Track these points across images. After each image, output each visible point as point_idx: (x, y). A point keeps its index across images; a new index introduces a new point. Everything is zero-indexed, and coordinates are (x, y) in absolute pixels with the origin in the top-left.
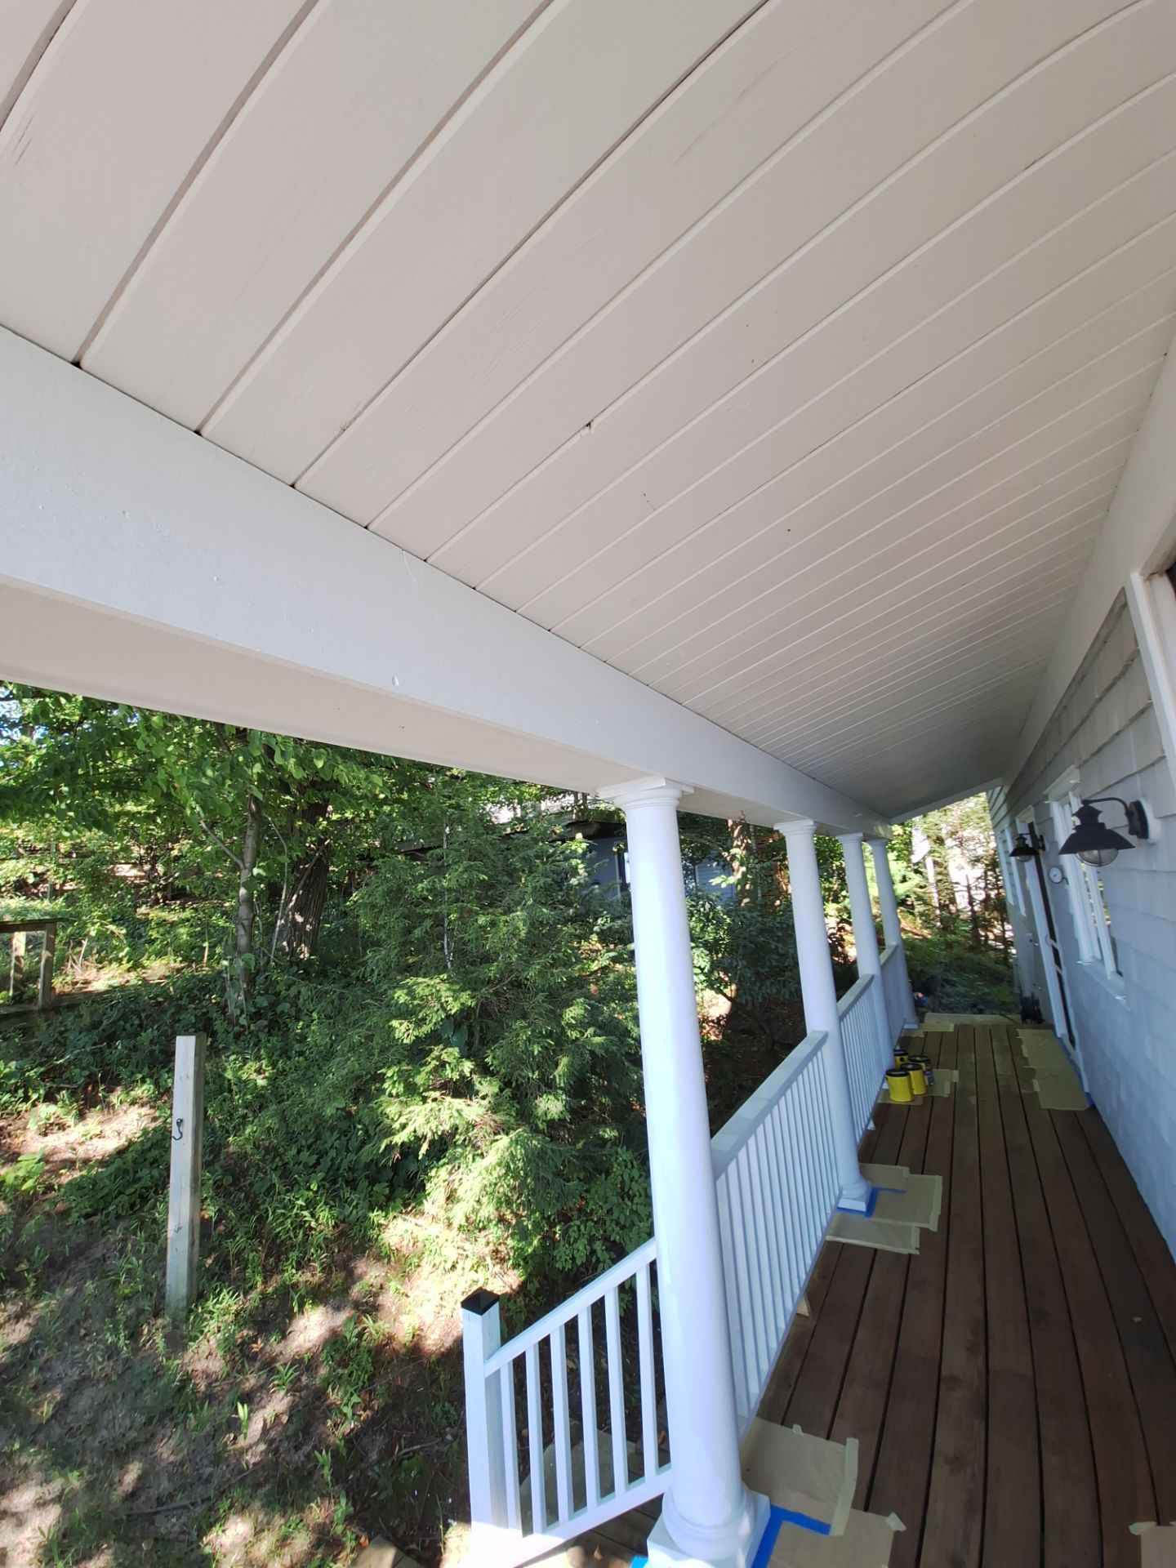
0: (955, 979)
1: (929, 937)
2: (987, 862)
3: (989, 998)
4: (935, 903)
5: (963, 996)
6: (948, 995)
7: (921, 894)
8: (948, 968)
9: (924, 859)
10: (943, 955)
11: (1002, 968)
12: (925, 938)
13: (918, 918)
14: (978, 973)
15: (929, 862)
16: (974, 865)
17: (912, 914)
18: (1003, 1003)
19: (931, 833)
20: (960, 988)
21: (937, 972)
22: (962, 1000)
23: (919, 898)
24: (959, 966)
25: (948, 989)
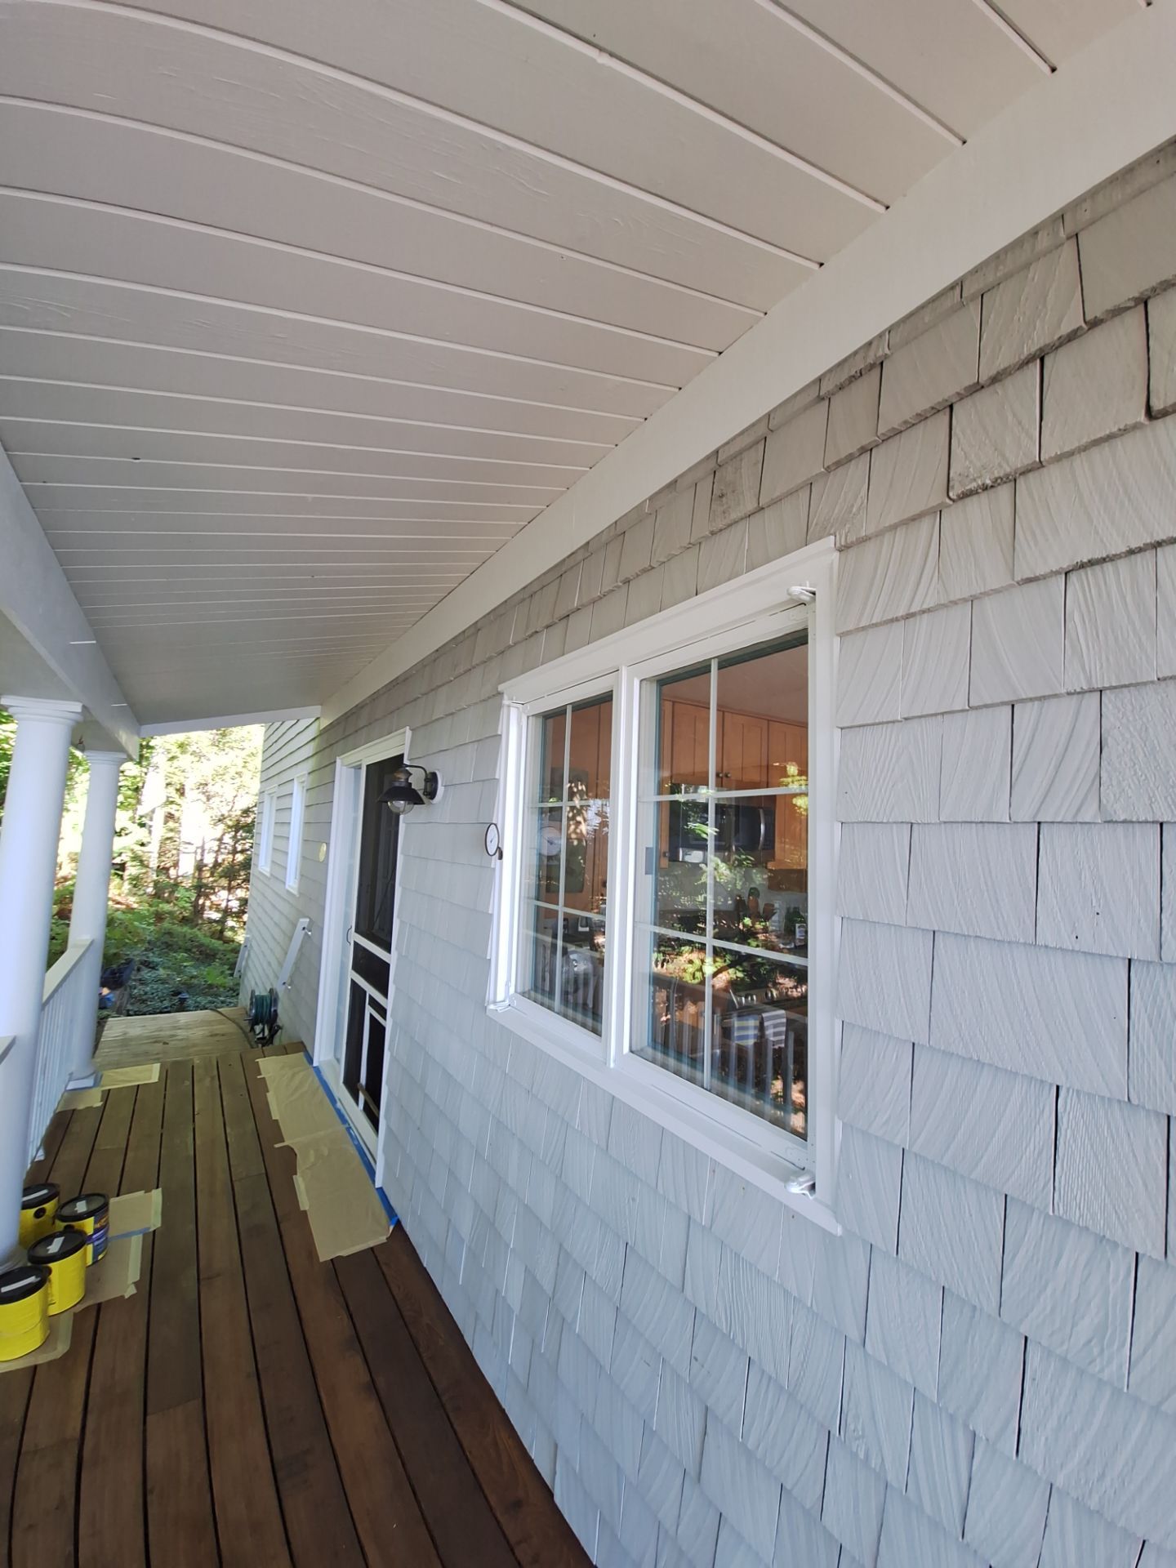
0: (157, 960)
1: (135, 906)
2: (230, 823)
3: (195, 981)
4: (154, 864)
5: (164, 982)
6: (142, 982)
7: (140, 853)
8: (151, 946)
9: (153, 811)
10: (148, 930)
11: (217, 943)
12: (130, 910)
13: (126, 883)
14: (187, 950)
15: (159, 817)
16: (215, 824)
17: (121, 877)
18: (211, 986)
19: (175, 780)
20: (162, 972)
21: (137, 954)
22: (161, 987)
23: (136, 858)
24: (167, 943)
25: (146, 974)
